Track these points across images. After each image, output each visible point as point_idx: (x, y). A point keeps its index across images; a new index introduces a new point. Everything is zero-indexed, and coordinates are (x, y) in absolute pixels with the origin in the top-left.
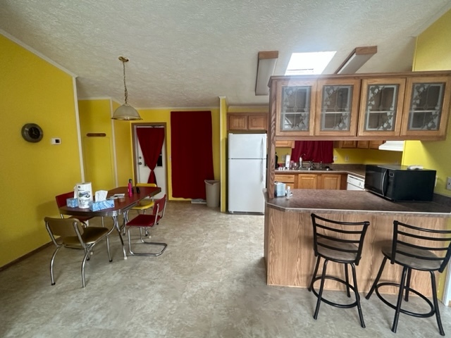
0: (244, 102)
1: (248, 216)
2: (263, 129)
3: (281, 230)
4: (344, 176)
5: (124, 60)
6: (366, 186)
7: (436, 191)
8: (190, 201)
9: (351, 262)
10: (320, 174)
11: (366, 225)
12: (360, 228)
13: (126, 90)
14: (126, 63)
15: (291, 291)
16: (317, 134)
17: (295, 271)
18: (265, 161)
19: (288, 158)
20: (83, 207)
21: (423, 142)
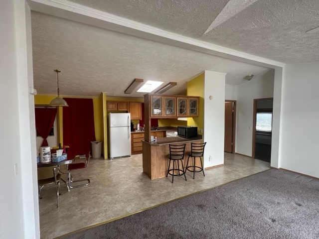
0: (115, 95)
1: (123, 159)
2: (126, 110)
3: (156, 155)
4: (165, 132)
5: (57, 71)
6: (178, 135)
7: (198, 134)
8: (79, 157)
9: (181, 159)
10: (155, 132)
11: (185, 145)
12: (183, 147)
13: (58, 89)
14: (59, 73)
15: (161, 179)
16: (165, 115)
17: (161, 171)
18: (130, 127)
19: (138, 125)
20: (47, 162)
21: (193, 118)
